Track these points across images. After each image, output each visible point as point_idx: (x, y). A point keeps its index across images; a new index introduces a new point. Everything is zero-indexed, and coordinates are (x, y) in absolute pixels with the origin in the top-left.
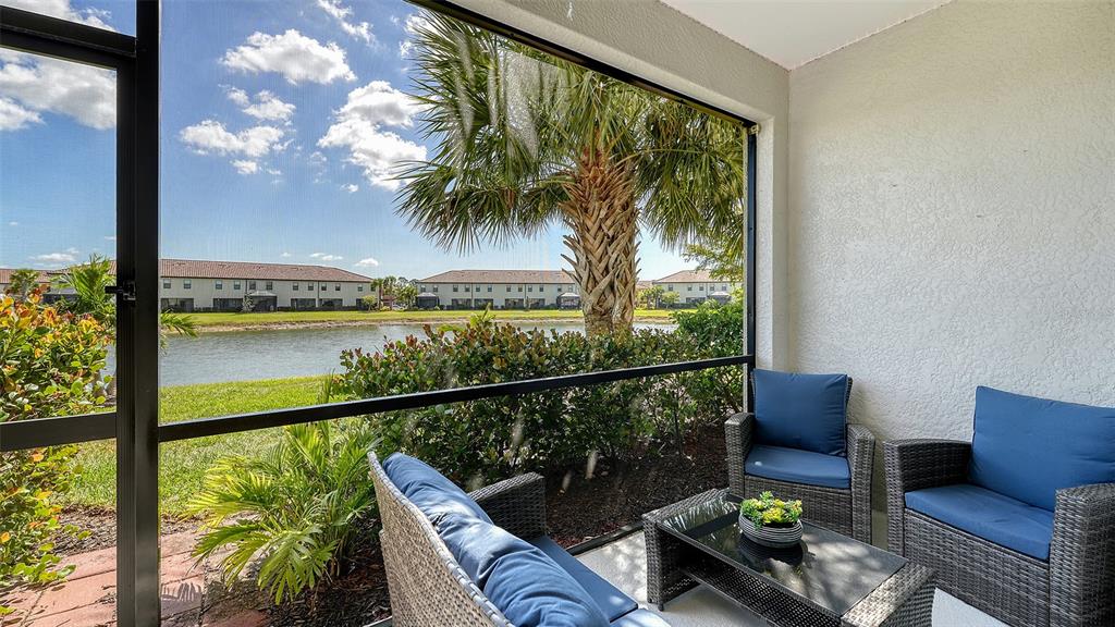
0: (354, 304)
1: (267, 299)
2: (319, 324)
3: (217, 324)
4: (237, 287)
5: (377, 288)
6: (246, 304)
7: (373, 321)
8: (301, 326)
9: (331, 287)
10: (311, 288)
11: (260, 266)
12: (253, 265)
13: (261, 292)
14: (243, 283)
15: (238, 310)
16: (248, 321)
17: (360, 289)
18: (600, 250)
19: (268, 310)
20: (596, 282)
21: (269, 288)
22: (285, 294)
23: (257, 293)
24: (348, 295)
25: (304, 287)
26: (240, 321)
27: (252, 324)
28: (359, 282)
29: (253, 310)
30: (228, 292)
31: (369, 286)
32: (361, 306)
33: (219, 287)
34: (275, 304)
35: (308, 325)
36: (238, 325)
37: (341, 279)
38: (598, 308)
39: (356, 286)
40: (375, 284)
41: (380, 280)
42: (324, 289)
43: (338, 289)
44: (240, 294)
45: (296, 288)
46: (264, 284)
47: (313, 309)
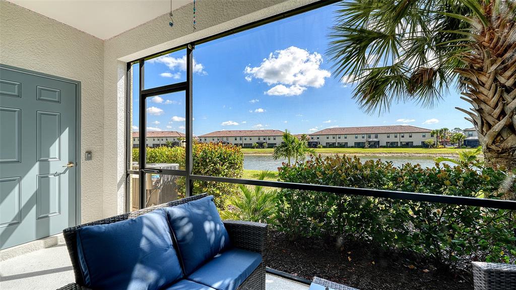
0: (420, 144)
1: (375, 142)
2: (399, 154)
3: (355, 153)
4: (363, 137)
5: (435, 135)
6: (367, 145)
7: (431, 154)
8: (390, 155)
9: (407, 136)
10: (396, 137)
11: (373, 128)
12: (370, 128)
13: (373, 139)
14: (365, 136)
15: (363, 147)
16: (367, 152)
17: (424, 136)
18: (495, 99)
19: (376, 147)
20: (490, 126)
21: (376, 137)
22: (383, 140)
23: (371, 140)
24: (417, 140)
25: (392, 136)
26: (363, 152)
27: (368, 153)
28: (424, 132)
29: (370, 147)
30: (360, 139)
31: (430, 134)
32: (425, 145)
33: (356, 138)
34: (379, 145)
35: (393, 155)
36: (362, 153)
37: (412, 132)
38: (493, 147)
39: (422, 134)
40: (434, 133)
41: (437, 131)
42: (403, 137)
43: (411, 137)
44: (364, 140)
45: (388, 137)
46: (374, 135)
47: (397, 147)
